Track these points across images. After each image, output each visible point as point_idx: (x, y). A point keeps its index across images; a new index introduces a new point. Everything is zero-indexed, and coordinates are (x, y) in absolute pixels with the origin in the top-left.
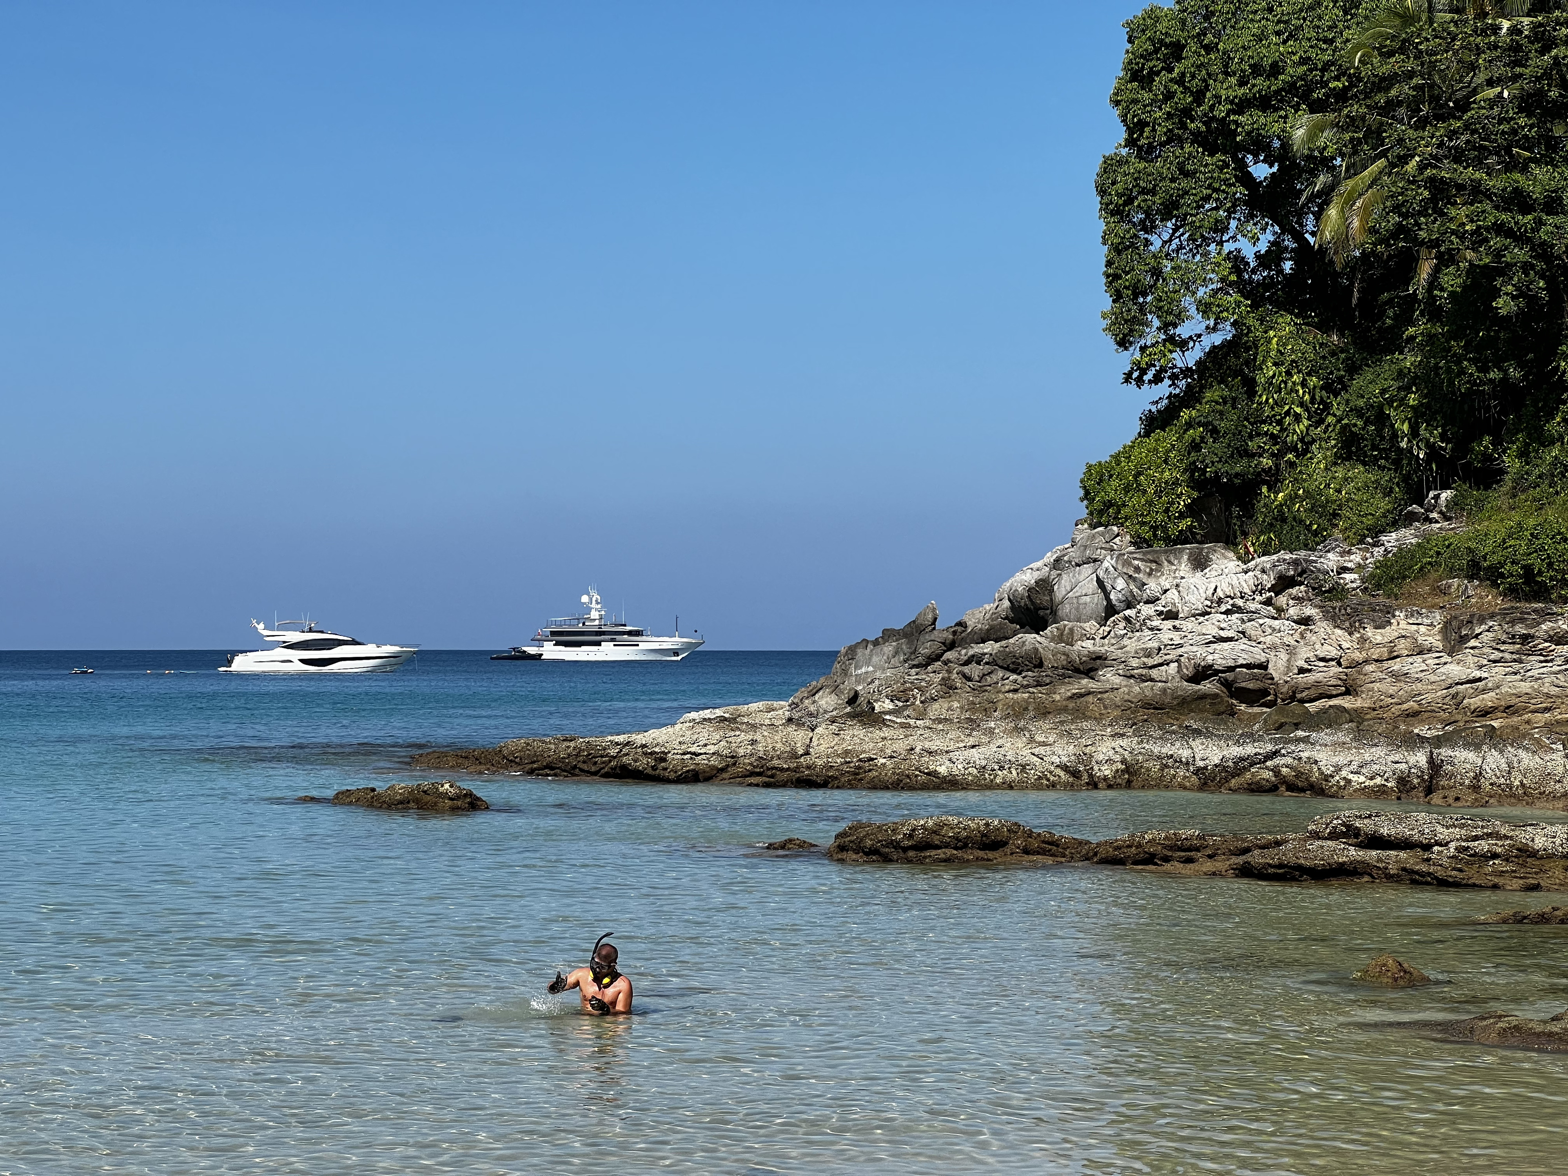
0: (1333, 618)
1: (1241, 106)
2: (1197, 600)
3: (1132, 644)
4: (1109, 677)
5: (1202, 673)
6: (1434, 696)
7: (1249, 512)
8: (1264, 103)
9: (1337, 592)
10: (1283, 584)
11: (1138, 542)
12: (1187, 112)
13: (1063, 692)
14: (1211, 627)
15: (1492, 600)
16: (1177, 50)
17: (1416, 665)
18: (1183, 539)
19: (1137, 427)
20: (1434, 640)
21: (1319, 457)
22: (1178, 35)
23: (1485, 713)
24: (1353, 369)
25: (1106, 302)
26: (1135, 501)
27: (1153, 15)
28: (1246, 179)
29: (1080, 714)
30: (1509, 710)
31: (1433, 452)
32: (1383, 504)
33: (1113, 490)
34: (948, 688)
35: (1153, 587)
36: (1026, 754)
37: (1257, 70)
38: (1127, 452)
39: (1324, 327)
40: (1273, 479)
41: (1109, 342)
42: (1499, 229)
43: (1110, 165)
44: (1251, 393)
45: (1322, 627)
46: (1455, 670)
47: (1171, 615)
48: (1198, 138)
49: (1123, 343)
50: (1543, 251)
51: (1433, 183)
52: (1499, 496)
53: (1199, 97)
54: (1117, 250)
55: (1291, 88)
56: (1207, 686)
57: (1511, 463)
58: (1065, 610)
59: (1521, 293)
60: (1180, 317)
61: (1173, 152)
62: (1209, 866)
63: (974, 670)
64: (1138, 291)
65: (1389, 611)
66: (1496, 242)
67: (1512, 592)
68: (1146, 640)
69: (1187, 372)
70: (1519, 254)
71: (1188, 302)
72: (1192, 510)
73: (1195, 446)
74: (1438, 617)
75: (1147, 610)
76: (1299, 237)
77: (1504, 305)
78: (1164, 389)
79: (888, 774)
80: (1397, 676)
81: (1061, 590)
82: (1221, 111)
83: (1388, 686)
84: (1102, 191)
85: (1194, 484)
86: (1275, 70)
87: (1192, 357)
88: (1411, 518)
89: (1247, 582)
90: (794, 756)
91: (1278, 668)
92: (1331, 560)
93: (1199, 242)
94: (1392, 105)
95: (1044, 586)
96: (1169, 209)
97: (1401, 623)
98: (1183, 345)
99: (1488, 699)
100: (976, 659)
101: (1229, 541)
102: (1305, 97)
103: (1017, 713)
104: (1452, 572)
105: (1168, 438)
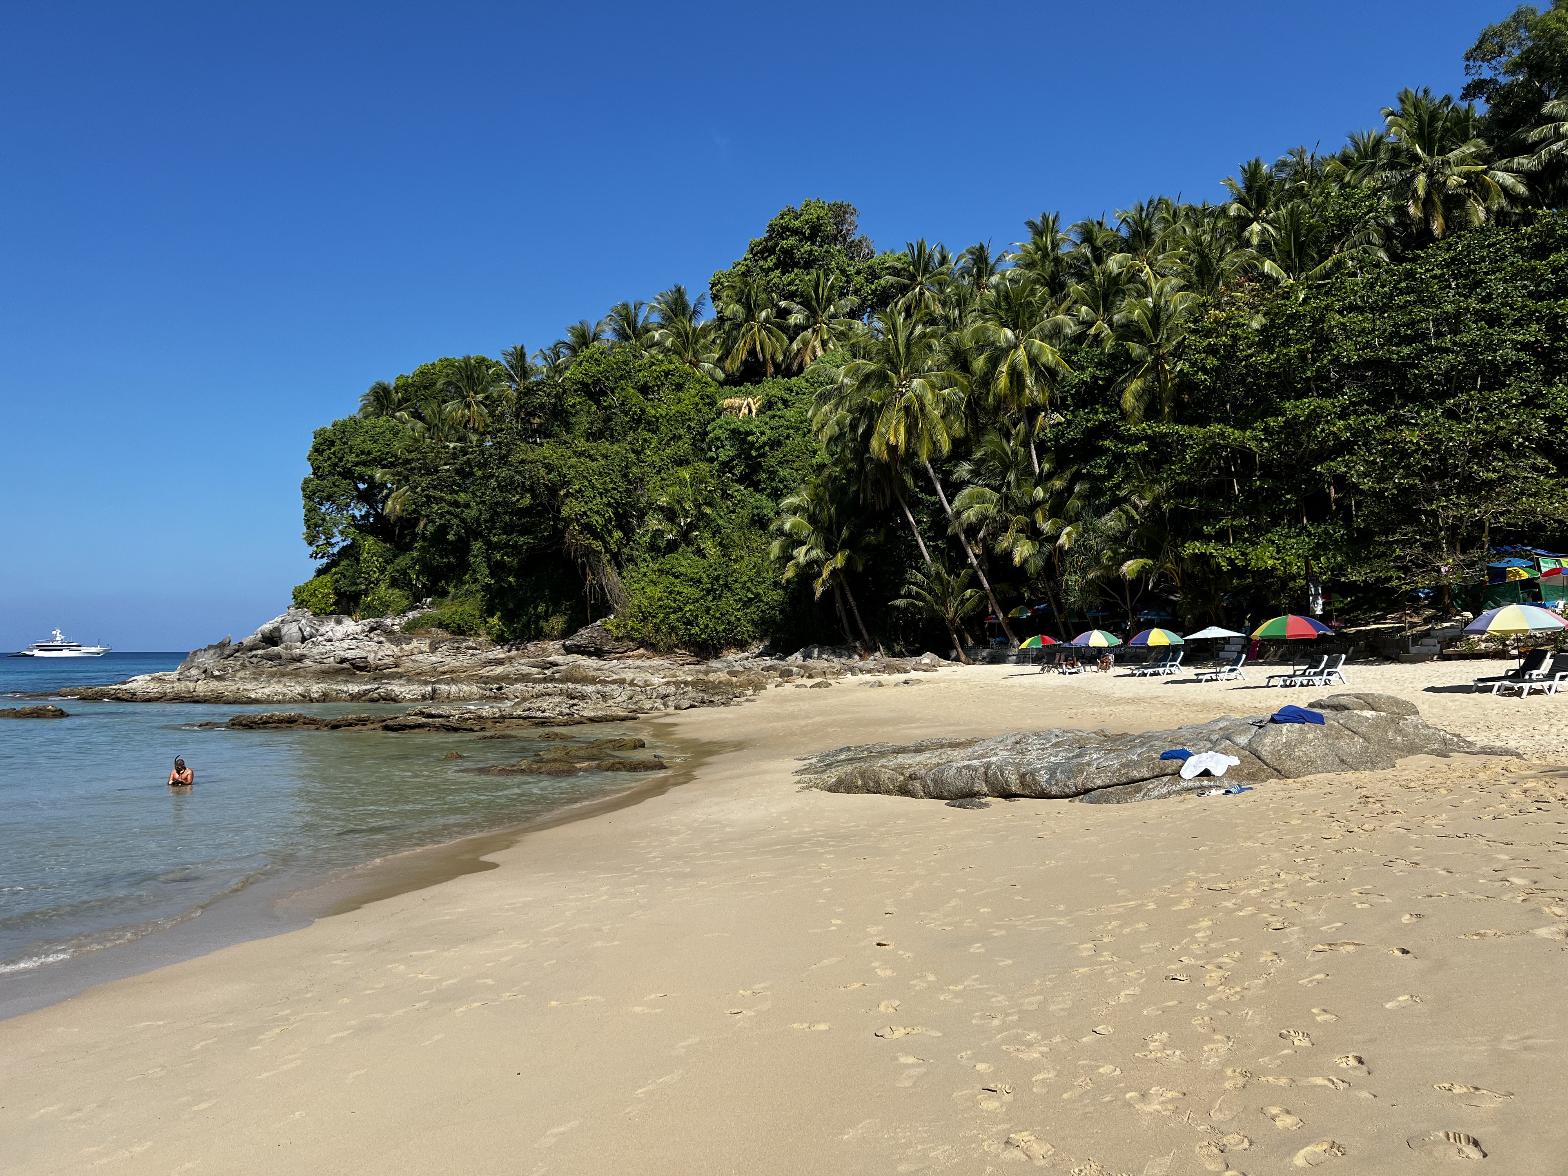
0: (391, 641)
1: (357, 464)
2: (339, 635)
3: (315, 651)
4: (308, 662)
5: (343, 661)
6: (427, 667)
7: (357, 604)
8: (365, 464)
9: (392, 632)
10: (372, 629)
11: (315, 614)
12: (336, 465)
13: (291, 667)
14: (346, 644)
15: (446, 635)
16: (332, 443)
17: (420, 657)
18: (332, 613)
19: (314, 574)
20: (427, 649)
21: (383, 586)
22: (334, 438)
23: (444, 673)
24: (395, 556)
25: (305, 530)
26: (314, 600)
27: (324, 430)
28: (357, 489)
29: (297, 675)
30: (452, 672)
31: (424, 585)
32: (406, 602)
33: (305, 596)
34: (244, 667)
35: (322, 630)
36: (285, 690)
37: (362, 452)
38: (311, 583)
39: (384, 541)
40: (366, 593)
41: (305, 543)
42: (449, 512)
43: (307, 481)
44: (358, 563)
45: (387, 645)
46: (434, 659)
47: (330, 640)
48: (339, 474)
49: (310, 544)
50: (463, 521)
51: (427, 496)
52: (448, 600)
53: (341, 460)
54: (309, 511)
55: (375, 459)
56: (345, 665)
57: (452, 590)
58: (285, 638)
59: (457, 534)
60: (333, 536)
61: (331, 478)
62: (372, 726)
63: (254, 660)
64: (316, 525)
65: (411, 639)
66: (448, 517)
67: (453, 633)
68: (321, 649)
69: (334, 555)
70: (456, 521)
71: (335, 530)
72: (335, 603)
73: (337, 581)
74: (428, 641)
75: (320, 639)
76: (375, 510)
77: (451, 537)
78: (325, 560)
79: (231, 698)
80: (413, 661)
81: (283, 631)
82: (349, 465)
83: (410, 664)
84: (303, 490)
85: (336, 594)
86: (369, 453)
87: (336, 550)
88: (417, 607)
89: (358, 629)
90: (189, 692)
91: (371, 658)
92: (389, 622)
93: (340, 509)
94: (412, 469)
95: (277, 629)
96: (328, 498)
97: (415, 643)
98: (332, 545)
99: (446, 668)
100: (255, 656)
101: (350, 615)
102: (380, 463)
103: (272, 675)
104: (432, 626)
105: (327, 578)
